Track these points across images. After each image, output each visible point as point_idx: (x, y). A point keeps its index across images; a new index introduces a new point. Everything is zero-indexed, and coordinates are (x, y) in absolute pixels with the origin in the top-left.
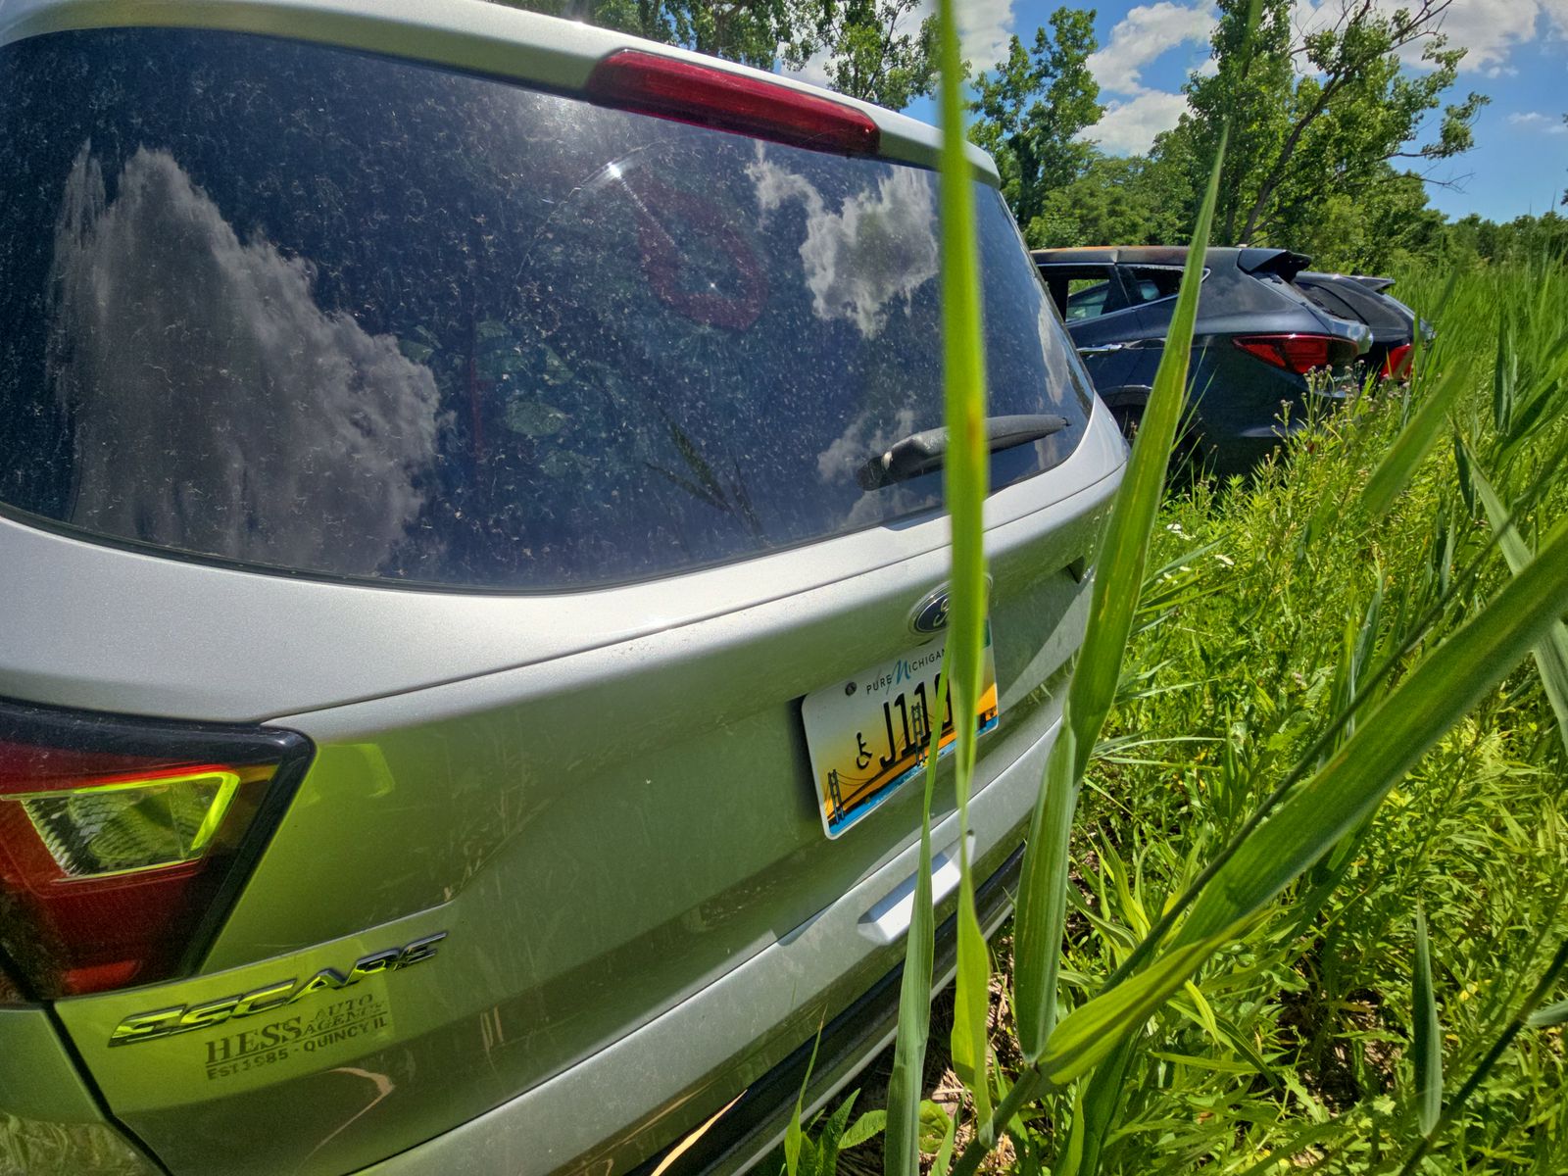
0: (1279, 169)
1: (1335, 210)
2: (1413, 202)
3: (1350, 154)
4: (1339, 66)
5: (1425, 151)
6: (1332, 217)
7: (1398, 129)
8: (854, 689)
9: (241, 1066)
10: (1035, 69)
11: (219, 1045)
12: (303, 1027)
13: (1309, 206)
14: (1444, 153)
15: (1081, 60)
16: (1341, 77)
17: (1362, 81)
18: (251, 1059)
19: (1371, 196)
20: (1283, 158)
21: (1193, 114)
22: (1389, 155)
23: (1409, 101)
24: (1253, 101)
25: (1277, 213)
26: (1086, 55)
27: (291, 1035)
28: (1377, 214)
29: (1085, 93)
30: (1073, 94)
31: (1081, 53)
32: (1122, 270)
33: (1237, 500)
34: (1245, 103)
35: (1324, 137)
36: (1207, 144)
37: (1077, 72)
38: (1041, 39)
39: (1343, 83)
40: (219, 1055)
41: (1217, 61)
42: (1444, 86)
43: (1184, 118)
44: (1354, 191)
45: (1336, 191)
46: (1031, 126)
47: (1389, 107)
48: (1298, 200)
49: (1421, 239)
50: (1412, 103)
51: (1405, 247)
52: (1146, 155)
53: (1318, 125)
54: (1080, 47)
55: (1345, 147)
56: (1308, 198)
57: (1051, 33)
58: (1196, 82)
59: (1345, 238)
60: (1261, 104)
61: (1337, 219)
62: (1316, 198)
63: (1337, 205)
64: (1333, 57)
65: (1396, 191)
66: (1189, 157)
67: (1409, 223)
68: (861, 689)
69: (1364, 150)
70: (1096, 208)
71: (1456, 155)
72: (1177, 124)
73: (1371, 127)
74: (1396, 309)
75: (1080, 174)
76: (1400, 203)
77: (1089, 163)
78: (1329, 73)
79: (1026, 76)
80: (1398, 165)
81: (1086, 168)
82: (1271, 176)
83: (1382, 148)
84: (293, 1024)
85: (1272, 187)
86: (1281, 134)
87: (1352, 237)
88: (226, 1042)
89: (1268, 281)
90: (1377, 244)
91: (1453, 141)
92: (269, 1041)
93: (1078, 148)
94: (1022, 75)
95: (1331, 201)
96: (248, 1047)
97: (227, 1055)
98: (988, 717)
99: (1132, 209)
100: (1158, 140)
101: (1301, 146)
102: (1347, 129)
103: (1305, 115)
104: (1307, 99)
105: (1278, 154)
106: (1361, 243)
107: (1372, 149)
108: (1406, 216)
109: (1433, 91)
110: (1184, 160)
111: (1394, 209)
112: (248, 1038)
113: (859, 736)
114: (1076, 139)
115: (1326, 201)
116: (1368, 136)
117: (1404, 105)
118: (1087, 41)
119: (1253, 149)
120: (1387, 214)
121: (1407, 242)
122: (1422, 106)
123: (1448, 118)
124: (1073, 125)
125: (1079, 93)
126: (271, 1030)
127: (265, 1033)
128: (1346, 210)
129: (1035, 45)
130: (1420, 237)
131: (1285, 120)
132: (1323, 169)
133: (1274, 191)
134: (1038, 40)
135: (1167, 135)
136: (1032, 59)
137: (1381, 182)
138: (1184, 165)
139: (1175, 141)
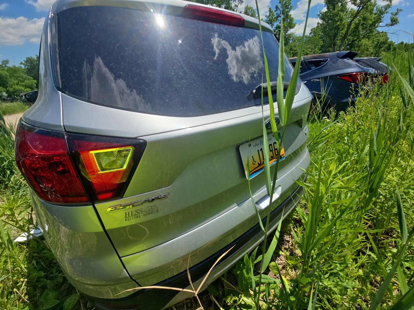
0: (346, 33)
1: (364, 43)
2: (385, 39)
3: (366, 28)
4: (360, 5)
5: (387, 25)
6: (363, 45)
7: (379, 20)
8: (251, 145)
9: (132, 218)
10: (276, 16)
11: (127, 213)
12: (143, 211)
13: (356, 42)
14: (392, 25)
15: (288, 12)
16: (361, 8)
17: (367, 8)
18: (134, 217)
19: (373, 38)
20: (347, 31)
21: (321, 22)
22: (377, 27)
23: (380, 12)
24: (337, 16)
25: (347, 45)
26: (290, 10)
27: (141, 212)
28: (376, 43)
29: (290, 20)
30: (287, 21)
31: (288, 10)
32: (305, 62)
33: (342, 118)
34: (335, 17)
35: (359, 24)
36: (325, 29)
37: (287, 15)
38: (277, 7)
39: (362, 9)
40: (127, 216)
41: (326, 7)
42: (389, 7)
43: (318, 23)
44: (369, 38)
45: (363, 38)
46: (276, 31)
47: (375, 14)
48: (353, 41)
49: (389, 49)
50: (381, 13)
51: (384, 51)
52: (308, 35)
53: (356, 20)
54: (288, 8)
55: (364, 26)
56: (355, 40)
57: (279, 6)
58: (321, 13)
59: (367, 50)
60: (340, 17)
61: (365, 45)
62: (358, 40)
63: (364, 41)
64: (358, 3)
65: (380, 36)
66: (321, 34)
67: (385, 45)
68: (252, 146)
69: (370, 26)
70: (296, 50)
71: (395, 25)
72: (317, 25)
73: (371, 20)
74: (383, 65)
75: (291, 42)
76: (382, 40)
77: (293, 38)
78: (358, 7)
79: (274, 18)
80: (379, 29)
81: (292, 40)
82: (345, 35)
83: (375, 25)
84: (141, 210)
85: (345, 38)
86: (346, 24)
87: (369, 49)
88: (129, 213)
89: (346, 60)
90: (376, 51)
91: (394, 22)
92: (137, 213)
93: (289, 35)
94: (273, 18)
95: (363, 40)
96: (133, 214)
97: (129, 216)
98: (282, 156)
99: (306, 49)
100: (312, 30)
101: (352, 27)
102: (365, 21)
103: (352, 18)
104: (352, 14)
105: (346, 30)
106: (372, 51)
107: (372, 26)
108: (384, 43)
109: (386, 9)
110: (319, 35)
111: (380, 41)
112: (133, 212)
113: (253, 157)
114: (289, 32)
115: (361, 41)
116: (370, 22)
117: (379, 13)
118: (289, 7)
119: (338, 29)
120: (378, 43)
121: (385, 50)
122: (384, 13)
123: (392, 16)
124: (288, 29)
125: (289, 20)
126: (137, 211)
127: (136, 211)
128: (367, 43)
129: (275, 9)
130: (388, 48)
131: (347, 20)
132: (359, 32)
133: (346, 39)
134: (276, 8)
135: (314, 29)
136: (275, 13)
137: (376, 34)
138: (319, 36)
139: (317, 30)
